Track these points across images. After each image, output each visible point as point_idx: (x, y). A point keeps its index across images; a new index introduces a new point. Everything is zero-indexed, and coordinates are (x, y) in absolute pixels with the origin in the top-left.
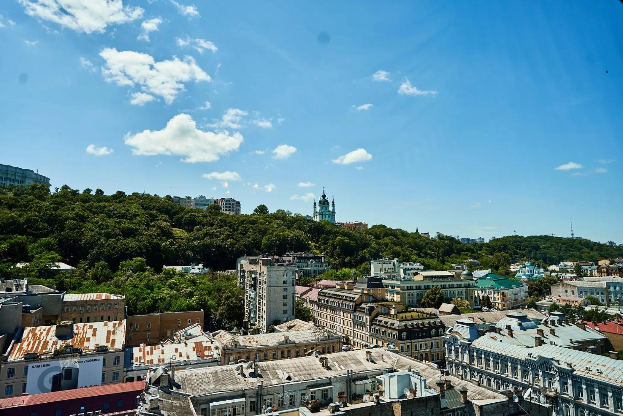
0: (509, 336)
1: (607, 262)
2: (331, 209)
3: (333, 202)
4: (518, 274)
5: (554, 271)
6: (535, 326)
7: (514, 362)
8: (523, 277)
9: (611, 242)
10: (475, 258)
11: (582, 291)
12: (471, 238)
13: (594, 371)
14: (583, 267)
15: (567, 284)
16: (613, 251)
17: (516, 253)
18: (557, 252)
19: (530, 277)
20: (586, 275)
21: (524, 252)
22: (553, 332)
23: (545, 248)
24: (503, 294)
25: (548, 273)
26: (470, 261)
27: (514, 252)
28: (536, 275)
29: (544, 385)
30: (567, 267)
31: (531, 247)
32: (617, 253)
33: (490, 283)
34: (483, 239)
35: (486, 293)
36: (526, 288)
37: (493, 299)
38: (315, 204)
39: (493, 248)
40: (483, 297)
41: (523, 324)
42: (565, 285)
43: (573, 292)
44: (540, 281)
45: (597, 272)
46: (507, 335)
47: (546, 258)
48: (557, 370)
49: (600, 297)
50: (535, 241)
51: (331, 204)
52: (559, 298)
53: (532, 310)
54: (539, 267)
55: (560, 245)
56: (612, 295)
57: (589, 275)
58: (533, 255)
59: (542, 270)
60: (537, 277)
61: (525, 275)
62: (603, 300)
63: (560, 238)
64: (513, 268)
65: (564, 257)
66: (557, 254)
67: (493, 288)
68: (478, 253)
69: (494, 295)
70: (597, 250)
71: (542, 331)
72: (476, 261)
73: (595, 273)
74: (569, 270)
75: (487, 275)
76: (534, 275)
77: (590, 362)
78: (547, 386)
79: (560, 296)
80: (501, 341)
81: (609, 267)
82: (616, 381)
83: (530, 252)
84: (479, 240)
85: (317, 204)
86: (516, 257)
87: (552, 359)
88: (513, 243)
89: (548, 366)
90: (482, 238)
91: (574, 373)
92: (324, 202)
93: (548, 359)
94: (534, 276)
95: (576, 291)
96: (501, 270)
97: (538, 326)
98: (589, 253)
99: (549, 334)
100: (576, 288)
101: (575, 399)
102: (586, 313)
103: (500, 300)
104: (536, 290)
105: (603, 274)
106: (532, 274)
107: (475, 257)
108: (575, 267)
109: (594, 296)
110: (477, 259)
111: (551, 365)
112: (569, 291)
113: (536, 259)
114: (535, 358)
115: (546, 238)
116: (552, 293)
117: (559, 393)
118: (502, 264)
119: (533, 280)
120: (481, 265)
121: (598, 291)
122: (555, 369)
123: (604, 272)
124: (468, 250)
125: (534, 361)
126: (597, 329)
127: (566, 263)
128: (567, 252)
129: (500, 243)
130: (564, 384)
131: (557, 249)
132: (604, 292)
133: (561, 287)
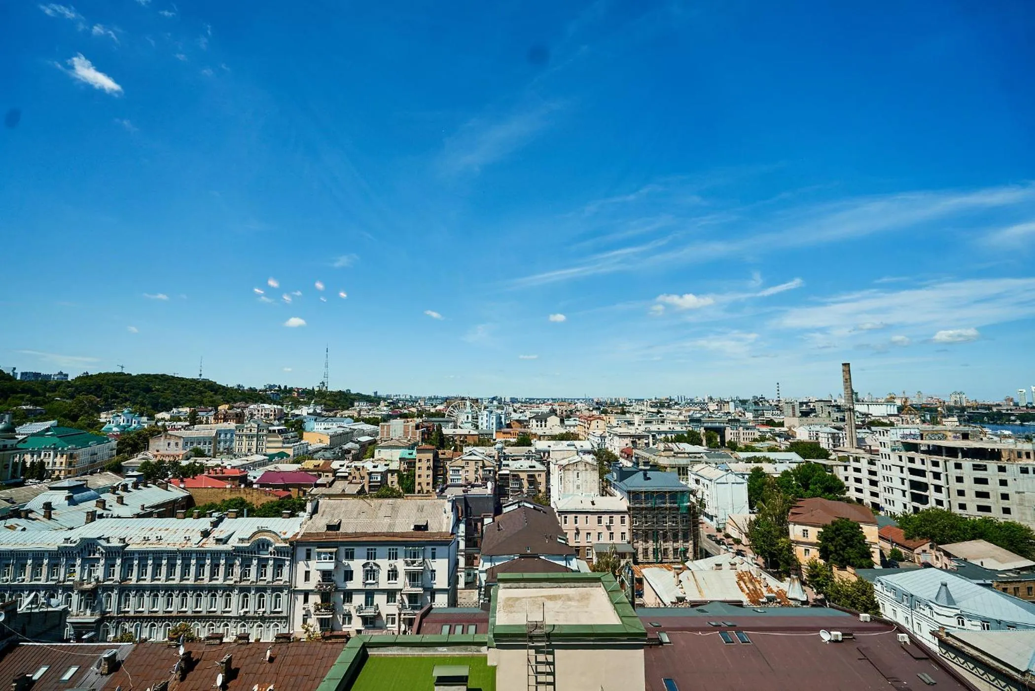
0: (45, 519)
1: (227, 406)
4: (107, 426)
5: (163, 419)
6: (96, 496)
7: (38, 556)
8: (115, 429)
9: (239, 386)
10: (35, 404)
11: (187, 442)
12: (44, 372)
13: (153, 539)
14: (199, 413)
15: (171, 435)
16: (238, 395)
17: (116, 397)
18: (174, 396)
19: (125, 428)
20: (201, 423)
21: (127, 396)
22: (120, 500)
23: (158, 390)
24: (71, 456)
25: (153, 423)
26: (24, 407)
27: (111, 395)
28: (134, 425)
29: (81, 578)
30: (180, 414)
31: (139, 388)
32: (241, 397)
33: (51, 440)
34: (67, 375)
35: (40, 457)
36: (114, 443)
37: (51, 465)
39: (77, 389)
40: (32, 463)
41: (75, 496)
42: (168, 437)
43: (177, 444)
44: (138, 434)
45: (214, 419)
46: (41, 517)
47: (158, 403)
48: (104, 551)
49: (205, 448)
50: (146, 381)
52: (156, 453)
53: (105, 475)
54: (141, 415)
55: (179, 387)
56: (222, 444)
57: (205, 422)
58: (140, 399)
59: (144, 419)
60: (135, 429)
61: (118, 426)
62: (209, 450)
63: (182, 379)
64: (103, 417)
65: (181, 402)
66: (174, 398)
67: (54, 449)
68: (45, 397)
69: (54, 458)
70: (221, 394)
71: (104, 502)
72: (38, 408)
73: (211, 419)
74: (182, 418)
75: (48, 430)
76: (131, 425)
77: (152, 529)
78: (85, 578)
79: (158, 451)
80: (24, 529)
81: (227, 412)
82: (174, 544)
83: (137, 395)
84: (59, 376)
86: (114, 402)
87: (100, 538)
88: (112, 383)
89: (92, 549)
90: (64, 373)
91: (127, 549)
93: (94, 539)
94: (132, 427)
95: (181, 442)
96: (82, 420)
97: (101, 495)
98: (211, 397)
99: (114, 503)
100: (182, 439)
101: (122, 581)
102: (183, 467)
103: (64, 465)
104: (130, 445)
105: (219, 421)
106: (129, 424)
107: (38, 401)
108: (190, 413)
109: (201, 447)
110: (40, 405)
111: (96, 546)
112: (173, 443)
113: (143, 404)
114: (75, 542)
115: (163, 378)
116: (150, 448)
117: (100, 582)
118: (86, 412)
119: (129, 433)
120: (45, 414)
121: (204, 441)
122: (102, 549)
123: (221, 419)
124: (25, 391)
125: (72, 547)
126: (182, 486)
127: (180, 410)
128: (186, 396)
129: (91, 381)
130: (110, 566)
131: (175, 392)
132: (212, 441)
133: (162, 439)
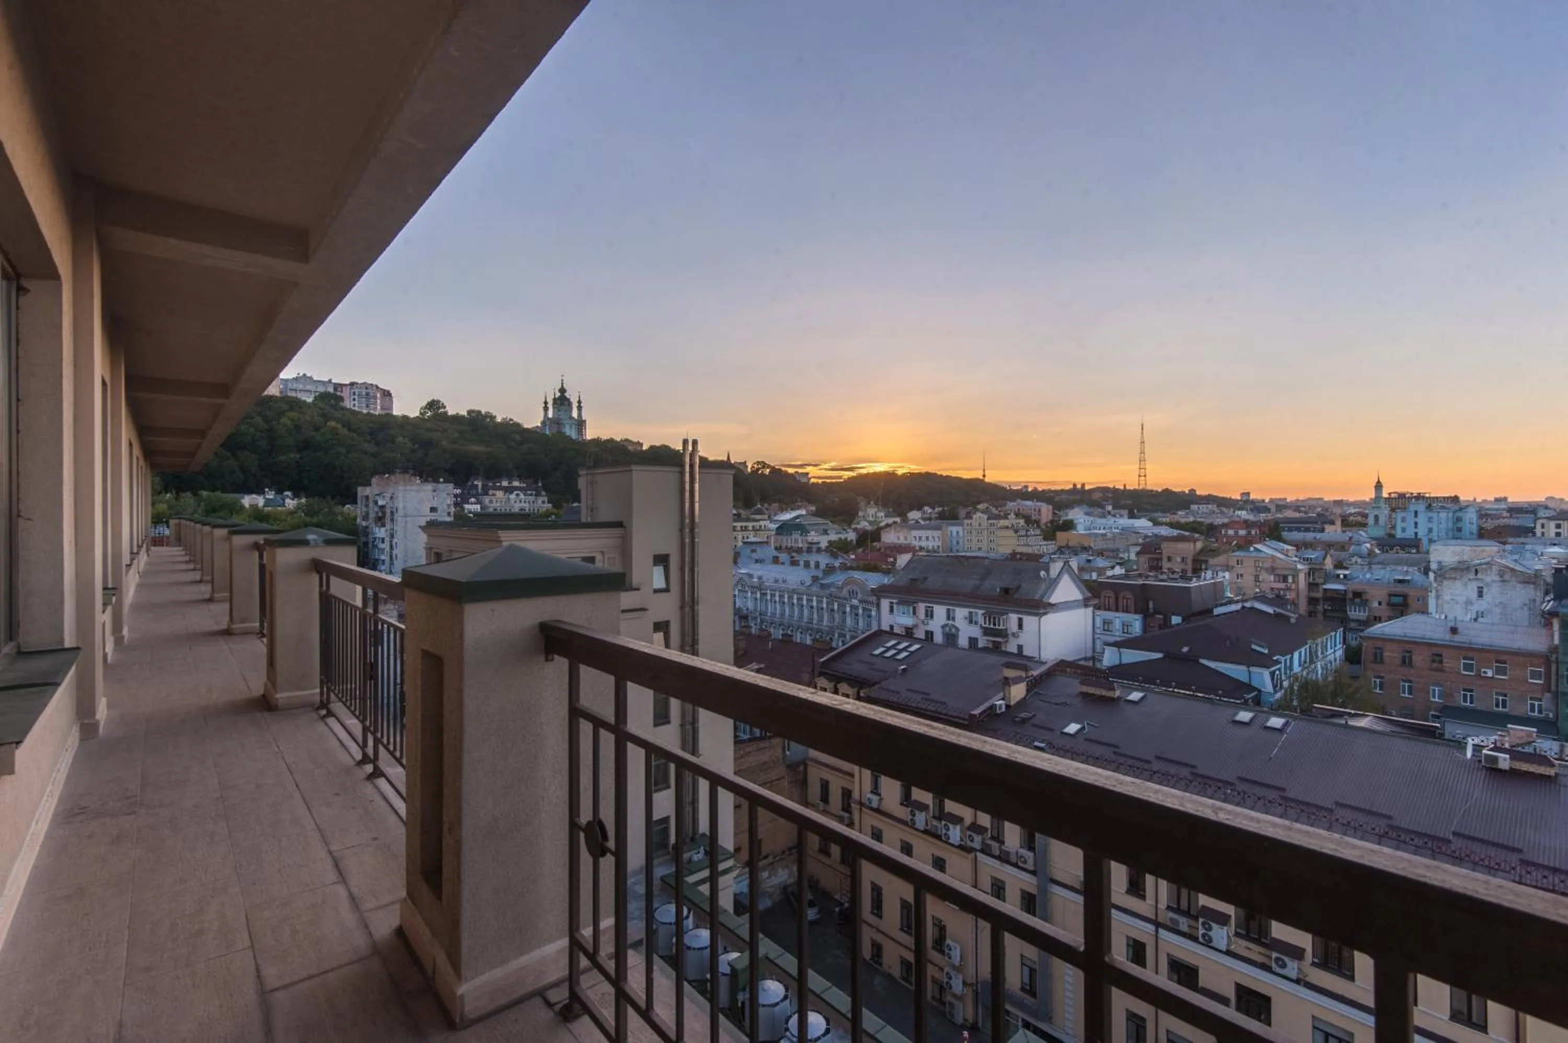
2: (575, 414)
3: (579, 402)
38: (546, 403)
51: (575, 405)
75: (797, 517)
85: (550, 406)
92: (562, 401)
133: (892, 531)
